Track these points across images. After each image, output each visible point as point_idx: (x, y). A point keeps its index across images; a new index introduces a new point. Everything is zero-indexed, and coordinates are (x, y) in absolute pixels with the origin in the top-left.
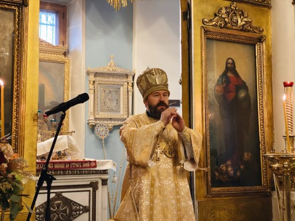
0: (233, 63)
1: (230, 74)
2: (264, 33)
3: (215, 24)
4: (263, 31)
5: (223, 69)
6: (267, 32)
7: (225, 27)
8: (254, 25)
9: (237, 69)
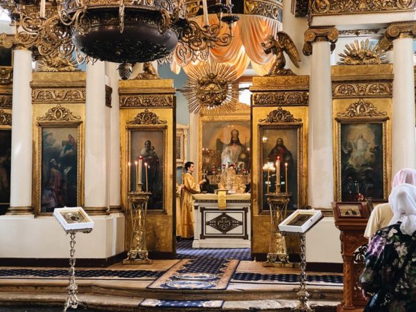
0: (282, 141)
1: (279, 148)
2: (303, 122)
3: (266, 121)
4: (301, 120)
5: (275, 145)
6: (305, 120)
7: (273, 122)
8: (295, 117)
9: (285, 144)
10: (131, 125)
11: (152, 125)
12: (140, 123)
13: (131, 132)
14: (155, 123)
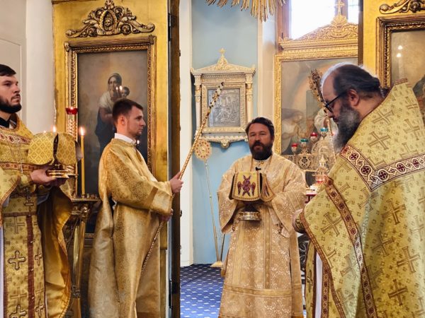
3: (401, 9)
7: (419, 9)
10: (77, 40)
11: (121, 37)
12: (94, 35)
13: (78, 54)
14: (128, 32)
